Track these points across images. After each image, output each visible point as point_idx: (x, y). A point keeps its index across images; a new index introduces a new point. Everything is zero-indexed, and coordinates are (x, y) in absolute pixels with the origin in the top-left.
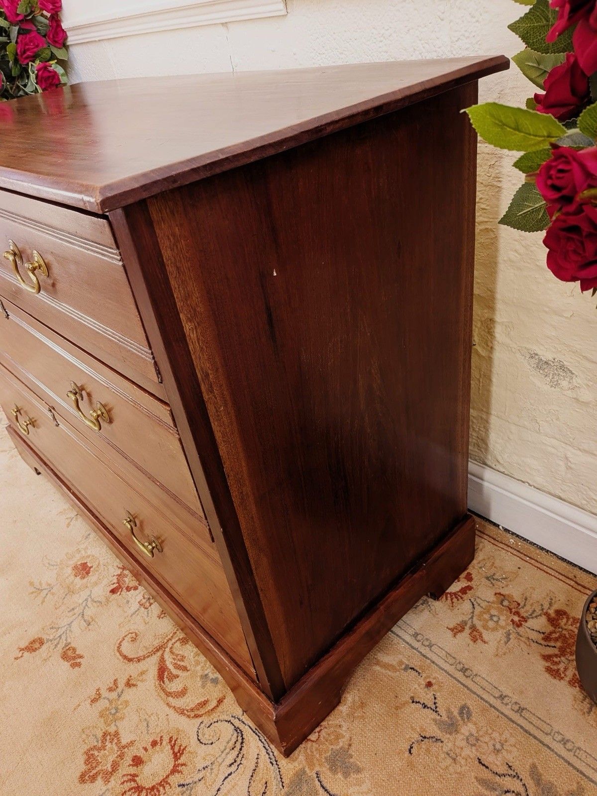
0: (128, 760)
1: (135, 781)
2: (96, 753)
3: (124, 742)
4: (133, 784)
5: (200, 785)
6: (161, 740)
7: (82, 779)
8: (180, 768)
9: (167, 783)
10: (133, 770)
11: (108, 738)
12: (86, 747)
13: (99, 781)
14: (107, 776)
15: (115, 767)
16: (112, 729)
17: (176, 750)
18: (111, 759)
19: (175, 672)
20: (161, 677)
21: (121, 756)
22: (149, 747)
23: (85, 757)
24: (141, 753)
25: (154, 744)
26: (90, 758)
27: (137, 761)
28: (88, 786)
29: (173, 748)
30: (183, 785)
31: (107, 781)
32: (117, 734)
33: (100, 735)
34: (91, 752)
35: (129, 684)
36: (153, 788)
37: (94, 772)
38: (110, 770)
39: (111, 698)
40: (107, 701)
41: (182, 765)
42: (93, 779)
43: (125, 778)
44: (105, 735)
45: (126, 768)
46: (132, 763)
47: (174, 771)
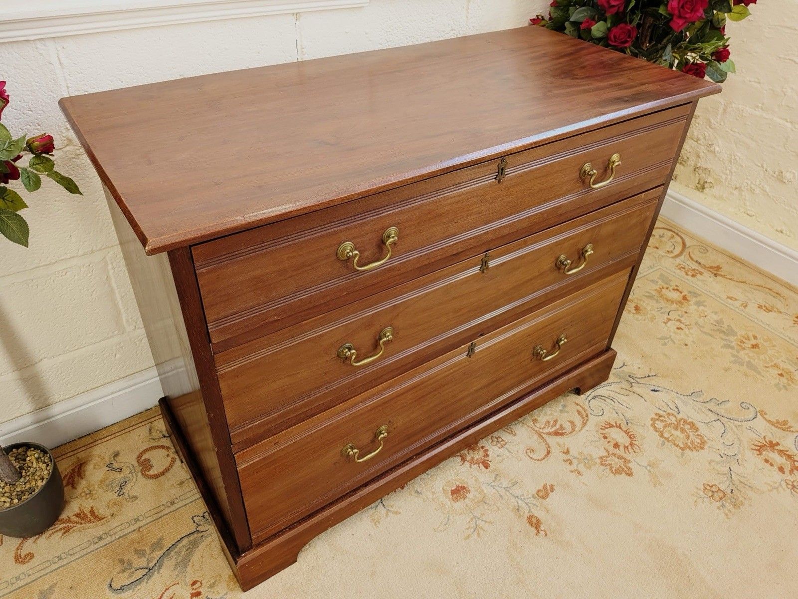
0: (616, 451)
1: (627, 447)
2: (614, 469)
3: (605, 454)
4: (629, 447)
5: (626, 415)
6: (603, 434)
7: (630, 474)
8: (618, 425)
9: (627, 431)
10: (622, 448)
11: (604, 463)
12: (611, 475)
13: (630, 465)
14: (626, 461)
15: (620, 457)
16: (598, 461)
17: (608, 426)
18: (617, 460)
19: (558, 426)
20: (562, 434)
21: (614, 455)
22: (608, 440)
23: (617, 475)
24: (612, 444)
25: (605, 437)
26: (618, 472)
27: (616, 446)
28: (634, 472)
29: (606, 428)
30: (627, 423)
31: (629, 461)
32: (601, 458)
33: (602, 468)
34: (614, 471)
35: (567, 452)
36: (630, 438)
37: (625, 469)
38: (623, 460)
39: (577, 463)
40: (580, 465)
41: (616, 424)
42: (629, 469)
43: (627, 451)
44: (602, 464)
45: (621, 452)
46: (617, 449)
47: (620, 428)
